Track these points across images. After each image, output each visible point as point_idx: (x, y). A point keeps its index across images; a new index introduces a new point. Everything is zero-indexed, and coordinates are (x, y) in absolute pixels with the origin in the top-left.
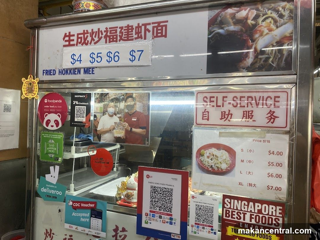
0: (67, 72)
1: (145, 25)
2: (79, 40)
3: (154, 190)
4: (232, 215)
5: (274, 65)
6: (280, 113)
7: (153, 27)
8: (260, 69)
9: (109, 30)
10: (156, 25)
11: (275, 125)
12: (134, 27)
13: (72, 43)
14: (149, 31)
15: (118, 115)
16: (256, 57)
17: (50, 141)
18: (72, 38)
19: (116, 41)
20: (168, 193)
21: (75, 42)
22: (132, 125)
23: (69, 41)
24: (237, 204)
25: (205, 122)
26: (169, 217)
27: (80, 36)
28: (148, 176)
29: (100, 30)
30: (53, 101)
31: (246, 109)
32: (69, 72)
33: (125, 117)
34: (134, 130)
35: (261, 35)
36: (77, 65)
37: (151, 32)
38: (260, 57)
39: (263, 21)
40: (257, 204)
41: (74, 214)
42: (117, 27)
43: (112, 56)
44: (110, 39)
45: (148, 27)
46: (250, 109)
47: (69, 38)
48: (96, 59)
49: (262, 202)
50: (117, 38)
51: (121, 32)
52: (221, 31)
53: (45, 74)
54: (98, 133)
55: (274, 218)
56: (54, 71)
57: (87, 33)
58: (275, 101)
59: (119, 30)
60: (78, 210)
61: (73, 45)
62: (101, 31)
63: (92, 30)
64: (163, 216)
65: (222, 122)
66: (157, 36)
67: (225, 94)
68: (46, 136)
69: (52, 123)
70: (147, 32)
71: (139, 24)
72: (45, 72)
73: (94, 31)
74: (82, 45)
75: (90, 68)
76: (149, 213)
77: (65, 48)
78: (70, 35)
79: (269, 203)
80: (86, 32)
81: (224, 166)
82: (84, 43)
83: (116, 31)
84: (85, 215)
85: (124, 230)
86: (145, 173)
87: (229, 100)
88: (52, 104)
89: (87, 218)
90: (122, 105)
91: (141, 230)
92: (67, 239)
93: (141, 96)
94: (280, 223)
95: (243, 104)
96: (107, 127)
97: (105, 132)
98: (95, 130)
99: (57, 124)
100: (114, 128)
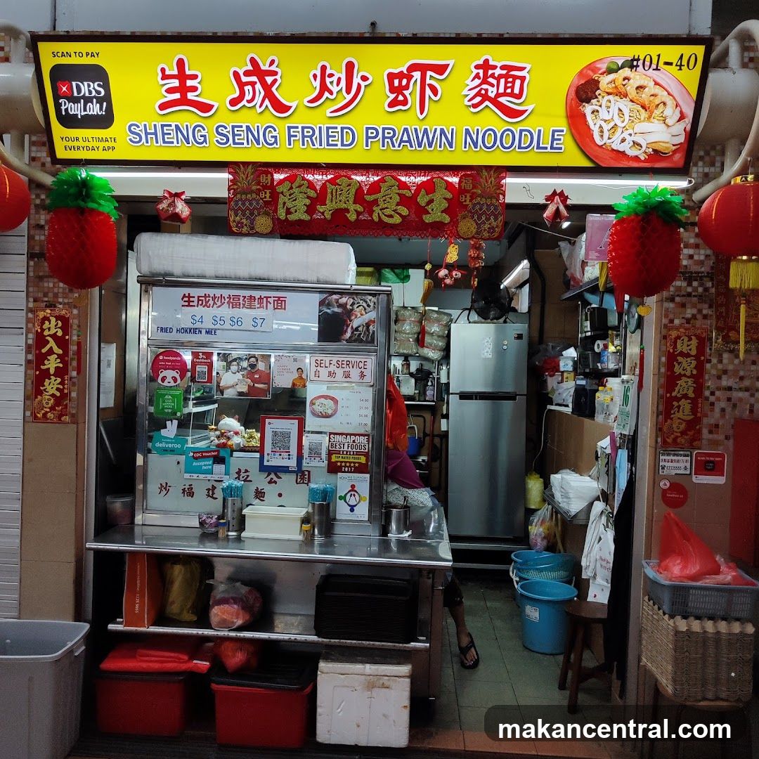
0: (186, 331)
1: (267, 298)
3: (275, 434)
4: (336, 446)
6: (367, 372)
7: (274, 300)
8: (355, 341)
9: (232, 297)
10: (277, 299)
11: (364, 381)
12: (257, 298)
13: (191, 304)
14: (270, 303)
15: (241, 373)
16: (352, 333)
17: (166, 397)
18: (191, 299)
19: (239, 308)
20: (287, 436)
21: (195, 303)
22: (254, 381)
23: (189, 301)
24: (338, 438)
25: (316, 378)
26: (287, 454)
27: (200, 298)
28: (270, 423)
30: (171, 358)
31: (345, 370)
32: (188, 331)
33: (247, 375)
34: (256, 385)
35: (356, 317)
36: (198, 325)
37: (272, 304)
38: (355, 333)
39: (357, 307)
40: (352, 437)
42: (240, 296)
43: (235, 320)
44: (233, 305)
46: (348, 369)
47: (189, 299)
48: (219, 322)
49: (355, 435)
50: (239, 305)
51: (243, 300)
52: (328, 311)
53: (159, 331)
54: (221, 388)
55: (363, 445)
56: (171, 329)
57: (209, 297)
58: (365, 365)
59: (242, 298)
60: (199, 460)
61: (193, 306)
62: (224, 297)
63: (215, 295)
64: (282, 454)
65: (329, 379)
66: (277, 308)
67: (331, 358)
68: (163, 392)
69: (169, 379)
70: (268, 304)
71: (261, 296)
73: (217, 295)
74: (204, 307)
75: (212, 329)
76: (270, 453)
77: (183, 308)
78: (189, 297)
79: (360, 435)
80: (207, 295)
81: (330, 412)
82: (206, 305)
83: (239, 299)
84: (208, 463)
85: (246, 471)
86: (267, 421)
87: (334, 362)
88: (169, 361)
89: (209, 465)
90: (245, 364)
91: (263, 468)
92: (186, 489)
93: (263, 356)
94: (366, 447)
95: (343, 366)
96: (231, 383)
97: (228, 388)
98: (218, 386)
99: (175, 380)
100: (237, 384)
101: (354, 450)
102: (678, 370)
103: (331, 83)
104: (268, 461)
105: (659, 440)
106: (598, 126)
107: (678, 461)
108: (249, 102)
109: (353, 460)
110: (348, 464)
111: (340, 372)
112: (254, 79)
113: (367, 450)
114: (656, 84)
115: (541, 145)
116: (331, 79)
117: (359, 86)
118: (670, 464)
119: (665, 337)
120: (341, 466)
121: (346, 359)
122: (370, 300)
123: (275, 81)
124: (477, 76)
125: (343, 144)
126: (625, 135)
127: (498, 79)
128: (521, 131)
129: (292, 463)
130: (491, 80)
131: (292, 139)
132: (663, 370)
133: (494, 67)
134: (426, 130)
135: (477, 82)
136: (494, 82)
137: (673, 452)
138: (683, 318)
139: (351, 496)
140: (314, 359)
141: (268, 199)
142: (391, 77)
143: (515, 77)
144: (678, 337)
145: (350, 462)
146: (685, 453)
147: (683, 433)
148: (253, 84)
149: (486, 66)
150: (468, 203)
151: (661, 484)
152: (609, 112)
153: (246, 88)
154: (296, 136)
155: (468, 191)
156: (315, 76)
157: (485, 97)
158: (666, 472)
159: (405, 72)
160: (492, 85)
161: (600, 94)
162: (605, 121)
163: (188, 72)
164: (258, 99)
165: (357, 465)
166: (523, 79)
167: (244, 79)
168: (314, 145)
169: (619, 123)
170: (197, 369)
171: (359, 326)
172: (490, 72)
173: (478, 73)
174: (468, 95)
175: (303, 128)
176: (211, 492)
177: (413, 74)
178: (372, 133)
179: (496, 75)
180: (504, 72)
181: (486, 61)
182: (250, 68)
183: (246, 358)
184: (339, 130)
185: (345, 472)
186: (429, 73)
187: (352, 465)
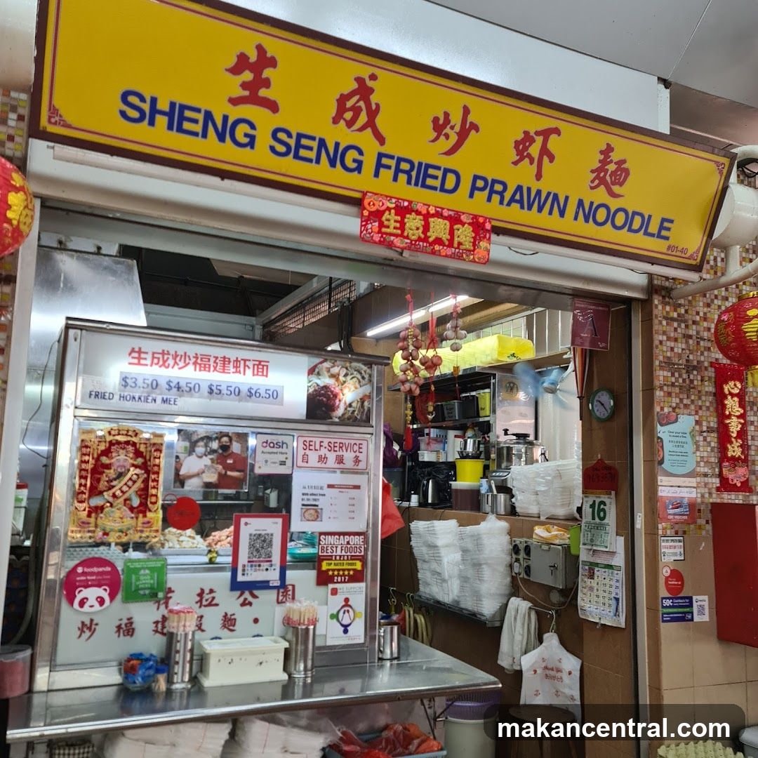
0: (134, 397)
1: (245, 361)
2: (156, 361)
3: (253, 537)
4: (327, 550)
5: (358, 417)
7: (254, 365)
8: (349, 419)
9: (200, 357)
10: (257, 363)
11: (359, 467)
12: (232, 360)
13: (142, 362)
14: (249, 368)
16: (345, 409)
19: (209, 371)
20: (268, 539)
21: (148, 362)
22: (227, 467)
23: (139, 358)
24: (330, 539)
25: (305, 464)
26: (268, 563)
27: (156, 355)
29: (187, 354)
31: (338, 453)
32: (137, 398)
34: (229, 473)
35: (350, 391)
37: (251, 369)
38: (349, 409)
39: (351, 379)
40: (346, 537)
42: (210, 356)
44: (200, 367)
45: (247, 363)
46: (341, 453)
47: (139, 355)
49: (349, 534)
50: (209, 368)
51: (215, 362)
52: (319, 382)
53: (93, 397)
54: (181, 478)
55: (358, 546)
56: (111, 395)
57: (168, 354)
58: (360, 448)
59: (212, 360)
61: (145, 365)
62: (189, 357)
63: (176, 352)
64: (262, 564)
65: (319, 465)
66: (257, 375)
67: (321, 440)
70: (247, 368)
71: (237, 358)
72: (94, 393)
73: (179, 353)
74: (160, 366)
76: (246, 564)
77: (131, 366)
78: (140, 352)
79: (355, 534)
80: (166, 352)
82: (164, 365)
83: (209, 359)
85: (211, 591)
86: (243, 520)
87: (325, 444)
90: (215, 445)
91: (236, 586)
92: (123, 626)
93: (238, 435)
94: (362, 549)
95: (336, 449)
96: (195, 470)
97: (191, 477)
98: (177, 475)
100: (203, 472)
101: (348, 554)
104: (243, 575)
107: (675, 547)
109: (347, 567)
110: (341, 573)
111: (332, 457)
113: (362, 554)
118: (669, 550)
120: (333, 576)
121: (339, 441)
122: (365, 372)
129: (273, 576)
137: (671, 539)
139: (344, 613)
140: (301, 440)
145: (344, 570)
146: (679, 538)
151: (664, 571)
158: (667, 559)
165: (351, 573)
171: (352, 402)
176: (160, 626)
183: (217, 438)
185: (338, 582)
187: (346, 573)
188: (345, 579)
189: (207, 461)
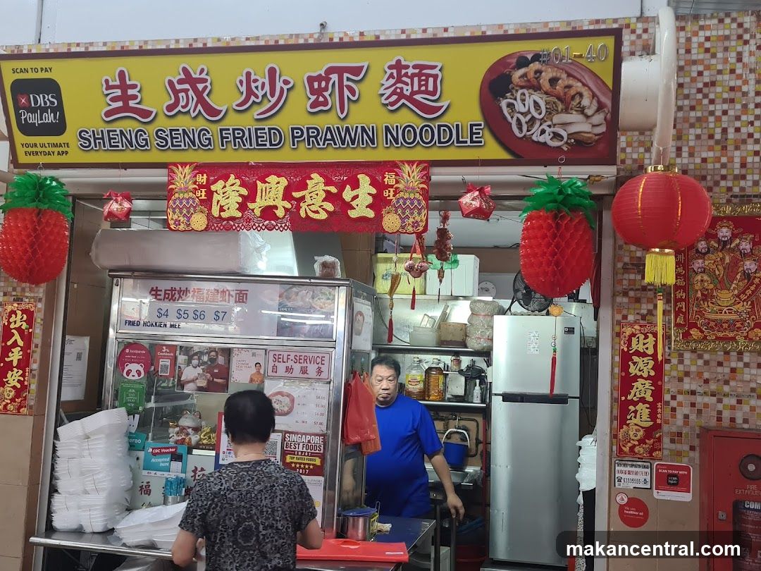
0: (152, 324)
1: (229, 291)
4: (290, 446)
7: (236, 294)
9: (196, 290)
10: (239, 292)
11: (321, 377)
12: (220, 291)
13: (158, 297)
14: (232, 297)
15: (202, 367)
17: (130, 391)
18: (159, 293)
19: (203, 301)
21: (162, 297)
22: (214, 375)
23: (156, 295)
24: (294, 437)
25: (274, 374)
27: (167, 292)
29: (188, 289)
30: (137, 352)
31: (303, 365)
32: (154, 324)
33: (207, 369)
34: (215, 380)
36: (163, 318)
37: (234, 298)
40: (307, 436)
41: (153, 460)
42: (204, 289)
43: (198, 314)
44: (196, 298)
45: (231, 293)
46: (305, 365)
47: (156, 293)
48: (183, 315)
49: (311, 435)
50: (203, 299)
51: (207, 294)
53: (127, 324)
54: (182, 382)
55: (318, 445)
56: (138, 323)
57: (175, 290)
58: (322, 360)
59: (205, 292)
60: (157, 456)
61: (160, 300)
62: (189, 291)
63: (180, 287)
65: (287, 375)
66: (239, 302)
67: (289, 353)
68: (127, 386)
69: (134, 373)
70: (230, 297)
71: (224, 289)
73: (182, 289)
74: (170, 300)
75: (176, 323)
76: (226, 451)
78: (157, 290)
79: (316, 435)
80: (173, 289)
81: (287, 408)
82: (172, 298)
83: (203, 292)
84: (165, 460)
85: (202, 469)
87: (292, 357)
88: (134, 354)
89: (167, 462)
92: (144, 487)
93: (224, 350)
94: (322, 448)
95: (301, 361)
96: (191, 377)
97: (189, 382)
98: (179, 380)
99: (139, 374)
100: (197, 379)
101: (309, 451)
102: (633, 370)
103: (257, 88)
104: (223, 460)
105: (614, 448)
106: (515, 118)
107: (636, 473)
108: (183, 107)
109: (308, 462)
110: (302, 466)
111: (297, 367)
112: (187, 86)
113: (322, 452)
114: (569, 75)
115: (461, 139)
116: (256, 84)
117: (282, 89)
118: (627, 476)
119: (618, 335)
121: (303, 354)
123: (205, 88)
124: (391, 76)
125: (271, 144)
126: (544, 126)
127: (412, 77)
128: (439, 126)
130: (404, 79)
131: (225, 140)
132: (616, 370)
133: (407, 67)
134: (347, 128)
135: (392, 81)
136: (408, 80)
137: (630, 463)
138: (638, 314)
140: (272, 354)
141: (203, 197)
142: (311, 80)
143: (428, 76)
144: (633, 335)
145: (305, 464)
146: (645, 464)
147: (641, 441)
148: (186, 91)
149: (398, 66)
150: (391, 197)
151: (618, 499)
152: (524, 105)
153: (181, 95)
154: (228, 138)
155: (392, 186)
156: (241, 82)
157: (401, 95)
158: (623, 485)
159: (323, 75)
160: (407, 84)
161: (513, 88)
162: (522, 114)
163: (128, 83)
164: (192, 105)
165: (311, 467)
166: (436, 77)
167: (178, 87)
168: (245, 145)
169: (536, 116)
170: (161, 363)
172: (403, 72)
173: (392, 74)
174: (384, 94)
175: (234, 130)
177: (331, 76)
178: (297, 133)
179: (409, 74)
180: (417, 71)
181: (399, 62)
182: (183, 76)
183: (207, 353)
184: (267, 131)
186: (346, 75)
188: (306, 472)
189: (199, 370)
